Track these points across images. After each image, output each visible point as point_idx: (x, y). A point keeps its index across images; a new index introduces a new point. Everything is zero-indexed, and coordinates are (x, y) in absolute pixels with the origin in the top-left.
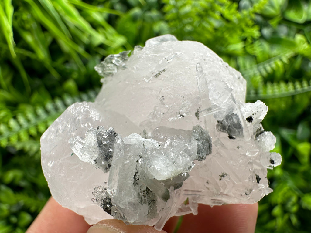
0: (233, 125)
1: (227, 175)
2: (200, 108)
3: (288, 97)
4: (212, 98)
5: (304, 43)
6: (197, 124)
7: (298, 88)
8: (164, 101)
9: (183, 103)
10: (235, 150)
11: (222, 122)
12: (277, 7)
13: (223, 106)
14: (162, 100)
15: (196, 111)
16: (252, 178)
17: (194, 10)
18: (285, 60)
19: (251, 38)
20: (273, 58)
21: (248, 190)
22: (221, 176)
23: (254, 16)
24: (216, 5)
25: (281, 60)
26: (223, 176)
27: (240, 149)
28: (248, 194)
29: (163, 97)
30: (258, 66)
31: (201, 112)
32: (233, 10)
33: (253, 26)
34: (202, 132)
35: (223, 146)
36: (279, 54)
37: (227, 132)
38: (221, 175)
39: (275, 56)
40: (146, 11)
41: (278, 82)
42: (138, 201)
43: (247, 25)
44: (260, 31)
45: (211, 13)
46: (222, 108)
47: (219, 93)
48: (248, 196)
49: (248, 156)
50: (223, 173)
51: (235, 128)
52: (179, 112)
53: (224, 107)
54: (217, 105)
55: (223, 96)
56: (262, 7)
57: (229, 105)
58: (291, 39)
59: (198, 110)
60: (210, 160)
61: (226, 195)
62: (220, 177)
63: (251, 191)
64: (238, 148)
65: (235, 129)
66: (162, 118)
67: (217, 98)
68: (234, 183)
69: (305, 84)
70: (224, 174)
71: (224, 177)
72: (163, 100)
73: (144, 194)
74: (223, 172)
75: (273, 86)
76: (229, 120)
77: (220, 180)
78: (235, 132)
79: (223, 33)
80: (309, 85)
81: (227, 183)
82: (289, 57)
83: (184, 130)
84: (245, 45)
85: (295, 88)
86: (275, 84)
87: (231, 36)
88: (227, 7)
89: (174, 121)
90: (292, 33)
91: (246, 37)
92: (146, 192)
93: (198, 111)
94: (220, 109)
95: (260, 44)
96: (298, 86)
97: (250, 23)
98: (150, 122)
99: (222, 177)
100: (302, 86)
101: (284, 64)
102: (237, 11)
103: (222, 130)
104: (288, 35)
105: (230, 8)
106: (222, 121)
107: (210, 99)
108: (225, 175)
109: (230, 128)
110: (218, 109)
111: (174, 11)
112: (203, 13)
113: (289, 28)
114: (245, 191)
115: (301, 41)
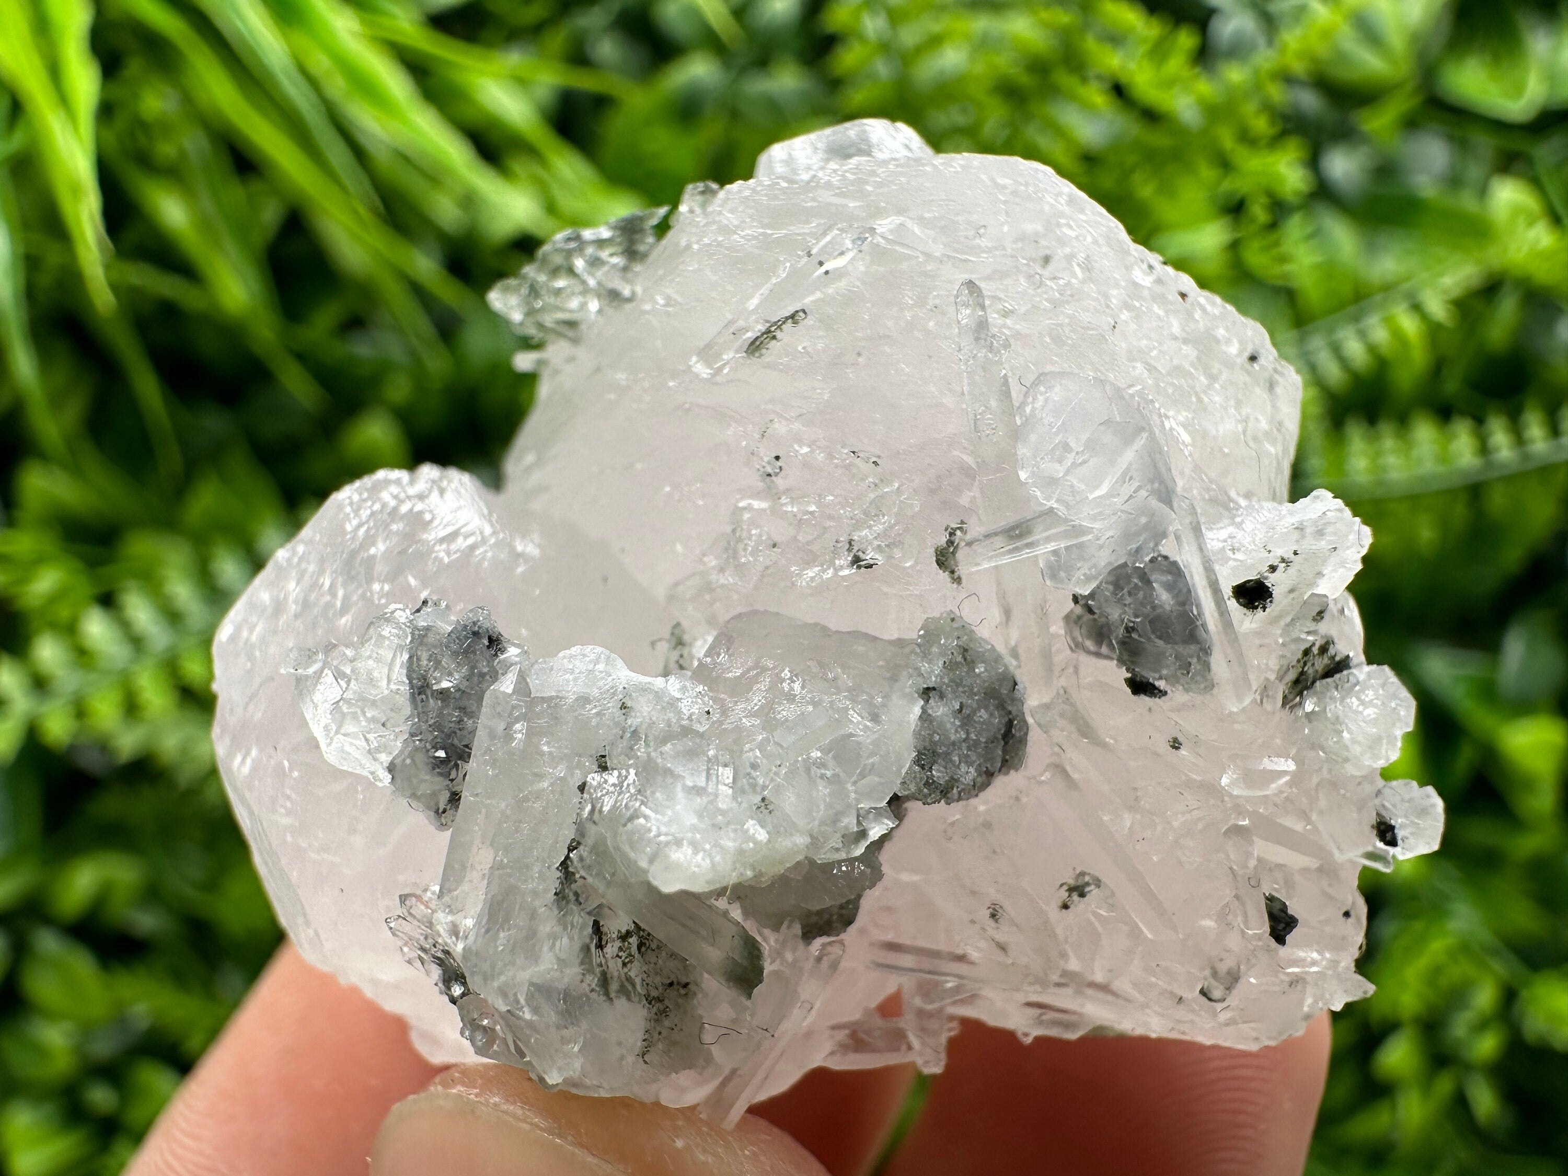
0: (1150, 622)
1: (1098, 883)
2: (962, 522)
3: (1450, 493)
4: (1033, 473)
5: (1531, 224)
6: (951, 606)
7: (1497, 449)
8: (779, 481)
9: (872, 496)
10: (1156, 754)
11: (1090, 602)
12: (1397, 41)
13: (1094, 518)
14: (769, 475)
15: (943, 540)
16: (1245, 914)
17: (979, 68)
18: (1437, 308)
19: (1264, 200)
20: (1378, 298)
21: (1215, 974)
22: (1071, 890)
23: (1276, 93)
24: (1091, 45)
25: (1417, 308)
26: (1079, 890)
27: (1183, 752)
28: (1217, 994)
29: (777, 458)
30: (1302, 340)
31: (969, 544)
32: (1177, 63)
33: (1276, 141)
34: (965, 651)
35: (1085, 729)
36: (1408, 278)
37: (1115, 656)
38: (1072, 882)
39: (1388, 288)
40: (743, 71)
41: (1403, 420)
42: (582, 981)
43: (1247, 138)
44: (1313, 162)
45: (1065, 80)
46: (1089, 531)
47: (1066, 447)
48: (1219, 1006)
49: (1231, 795)
50: (1083, 874)
51: (1160, 638)
52: (850, 543)
53: (1097, 525)
54: (1062, 511)
55: (1085, 462)
56: (1322, 50)
57: (1122, 511)
58: (1467, 202)
59: (952, 534)
60: (1017, 799)
61: (1104, 988)
62: (1064, 894)
63: (1233, 979)
64: (1176, 745)
65: (1160, 643)
66: (767, 568)
67: (1059, 470)
68: (1135, 933)
69: (1535, 430)
70: (1087, 879)
71: (1082, 895)
72: (777, 474)
73: (620, 949)
74: (1078, 872)
75: (1374, 439)
76: (1130, 594)
77: (1065, 907)
78: (1159, 657)
79: (1126, 174)
80: (1554, 431)
81: (1100, 929)
82: (1456, 293)
83: (875, 639)
84: (1238, 235)
85: (1484, 449)
86: (1386, 429)
87: (1167, 189)
88: (1143, 49)
89: (820, 589)
90: (1475, 171)
91: (1238, 197)
92: (634, 940)
93: (950, 543)
94: (1078, 531)
95: (1309, 230)
96: (1500, 437)
97: (1261, 125)
98: (709, 588)
99: (1075, 897)
100: (1519, 439)
101: (1433, 329)
102: (1197, 70)
103: (1090, 644)
104: (1454, 181)
105: (1158, 52)
106: (1092, 596)
107: (1023, 475)
108: (1088, 884)
109: (1135, 636)
110: (1067, 535)
111: (883, 69)
112: (1024, 79)
113: (1461, 144)
114: (1202, 978)
115: (1516, 211)
